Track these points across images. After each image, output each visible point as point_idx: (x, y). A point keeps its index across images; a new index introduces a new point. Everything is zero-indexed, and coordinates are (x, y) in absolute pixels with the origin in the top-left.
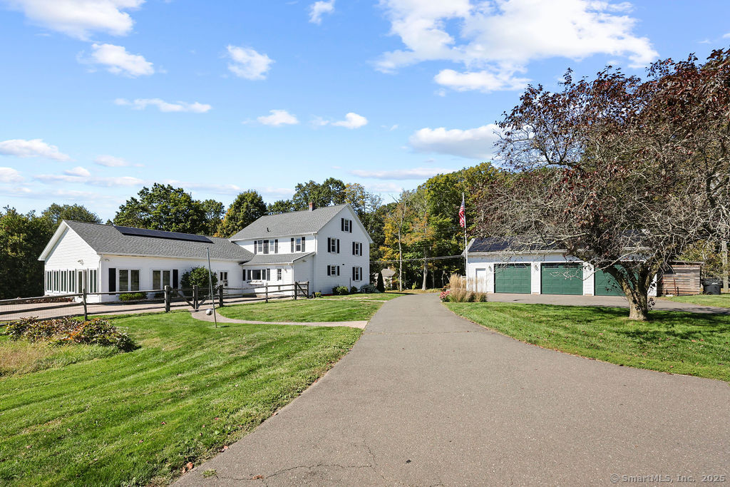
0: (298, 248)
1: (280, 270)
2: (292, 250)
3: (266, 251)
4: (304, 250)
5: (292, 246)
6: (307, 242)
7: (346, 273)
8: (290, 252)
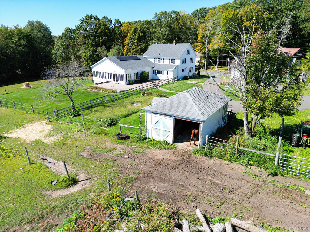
0: (172, 63)
1: (167, 72)
2: (170, 63)
3: (159, 62)
4: (174, 64)
5: (170, 61)
6: (175, 61)
7: (187, 70)
8: (169, 64)
